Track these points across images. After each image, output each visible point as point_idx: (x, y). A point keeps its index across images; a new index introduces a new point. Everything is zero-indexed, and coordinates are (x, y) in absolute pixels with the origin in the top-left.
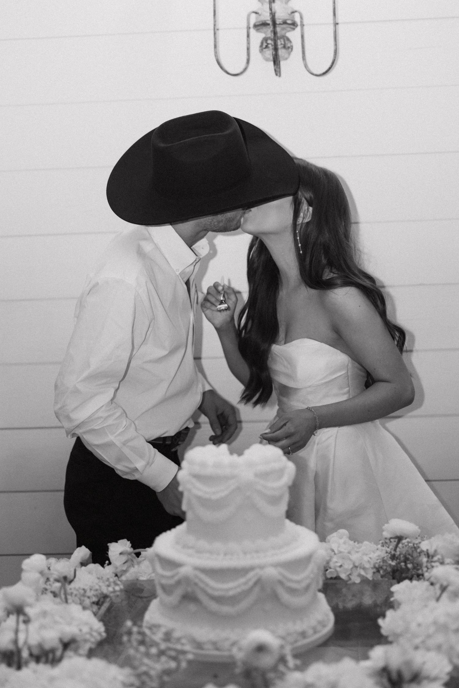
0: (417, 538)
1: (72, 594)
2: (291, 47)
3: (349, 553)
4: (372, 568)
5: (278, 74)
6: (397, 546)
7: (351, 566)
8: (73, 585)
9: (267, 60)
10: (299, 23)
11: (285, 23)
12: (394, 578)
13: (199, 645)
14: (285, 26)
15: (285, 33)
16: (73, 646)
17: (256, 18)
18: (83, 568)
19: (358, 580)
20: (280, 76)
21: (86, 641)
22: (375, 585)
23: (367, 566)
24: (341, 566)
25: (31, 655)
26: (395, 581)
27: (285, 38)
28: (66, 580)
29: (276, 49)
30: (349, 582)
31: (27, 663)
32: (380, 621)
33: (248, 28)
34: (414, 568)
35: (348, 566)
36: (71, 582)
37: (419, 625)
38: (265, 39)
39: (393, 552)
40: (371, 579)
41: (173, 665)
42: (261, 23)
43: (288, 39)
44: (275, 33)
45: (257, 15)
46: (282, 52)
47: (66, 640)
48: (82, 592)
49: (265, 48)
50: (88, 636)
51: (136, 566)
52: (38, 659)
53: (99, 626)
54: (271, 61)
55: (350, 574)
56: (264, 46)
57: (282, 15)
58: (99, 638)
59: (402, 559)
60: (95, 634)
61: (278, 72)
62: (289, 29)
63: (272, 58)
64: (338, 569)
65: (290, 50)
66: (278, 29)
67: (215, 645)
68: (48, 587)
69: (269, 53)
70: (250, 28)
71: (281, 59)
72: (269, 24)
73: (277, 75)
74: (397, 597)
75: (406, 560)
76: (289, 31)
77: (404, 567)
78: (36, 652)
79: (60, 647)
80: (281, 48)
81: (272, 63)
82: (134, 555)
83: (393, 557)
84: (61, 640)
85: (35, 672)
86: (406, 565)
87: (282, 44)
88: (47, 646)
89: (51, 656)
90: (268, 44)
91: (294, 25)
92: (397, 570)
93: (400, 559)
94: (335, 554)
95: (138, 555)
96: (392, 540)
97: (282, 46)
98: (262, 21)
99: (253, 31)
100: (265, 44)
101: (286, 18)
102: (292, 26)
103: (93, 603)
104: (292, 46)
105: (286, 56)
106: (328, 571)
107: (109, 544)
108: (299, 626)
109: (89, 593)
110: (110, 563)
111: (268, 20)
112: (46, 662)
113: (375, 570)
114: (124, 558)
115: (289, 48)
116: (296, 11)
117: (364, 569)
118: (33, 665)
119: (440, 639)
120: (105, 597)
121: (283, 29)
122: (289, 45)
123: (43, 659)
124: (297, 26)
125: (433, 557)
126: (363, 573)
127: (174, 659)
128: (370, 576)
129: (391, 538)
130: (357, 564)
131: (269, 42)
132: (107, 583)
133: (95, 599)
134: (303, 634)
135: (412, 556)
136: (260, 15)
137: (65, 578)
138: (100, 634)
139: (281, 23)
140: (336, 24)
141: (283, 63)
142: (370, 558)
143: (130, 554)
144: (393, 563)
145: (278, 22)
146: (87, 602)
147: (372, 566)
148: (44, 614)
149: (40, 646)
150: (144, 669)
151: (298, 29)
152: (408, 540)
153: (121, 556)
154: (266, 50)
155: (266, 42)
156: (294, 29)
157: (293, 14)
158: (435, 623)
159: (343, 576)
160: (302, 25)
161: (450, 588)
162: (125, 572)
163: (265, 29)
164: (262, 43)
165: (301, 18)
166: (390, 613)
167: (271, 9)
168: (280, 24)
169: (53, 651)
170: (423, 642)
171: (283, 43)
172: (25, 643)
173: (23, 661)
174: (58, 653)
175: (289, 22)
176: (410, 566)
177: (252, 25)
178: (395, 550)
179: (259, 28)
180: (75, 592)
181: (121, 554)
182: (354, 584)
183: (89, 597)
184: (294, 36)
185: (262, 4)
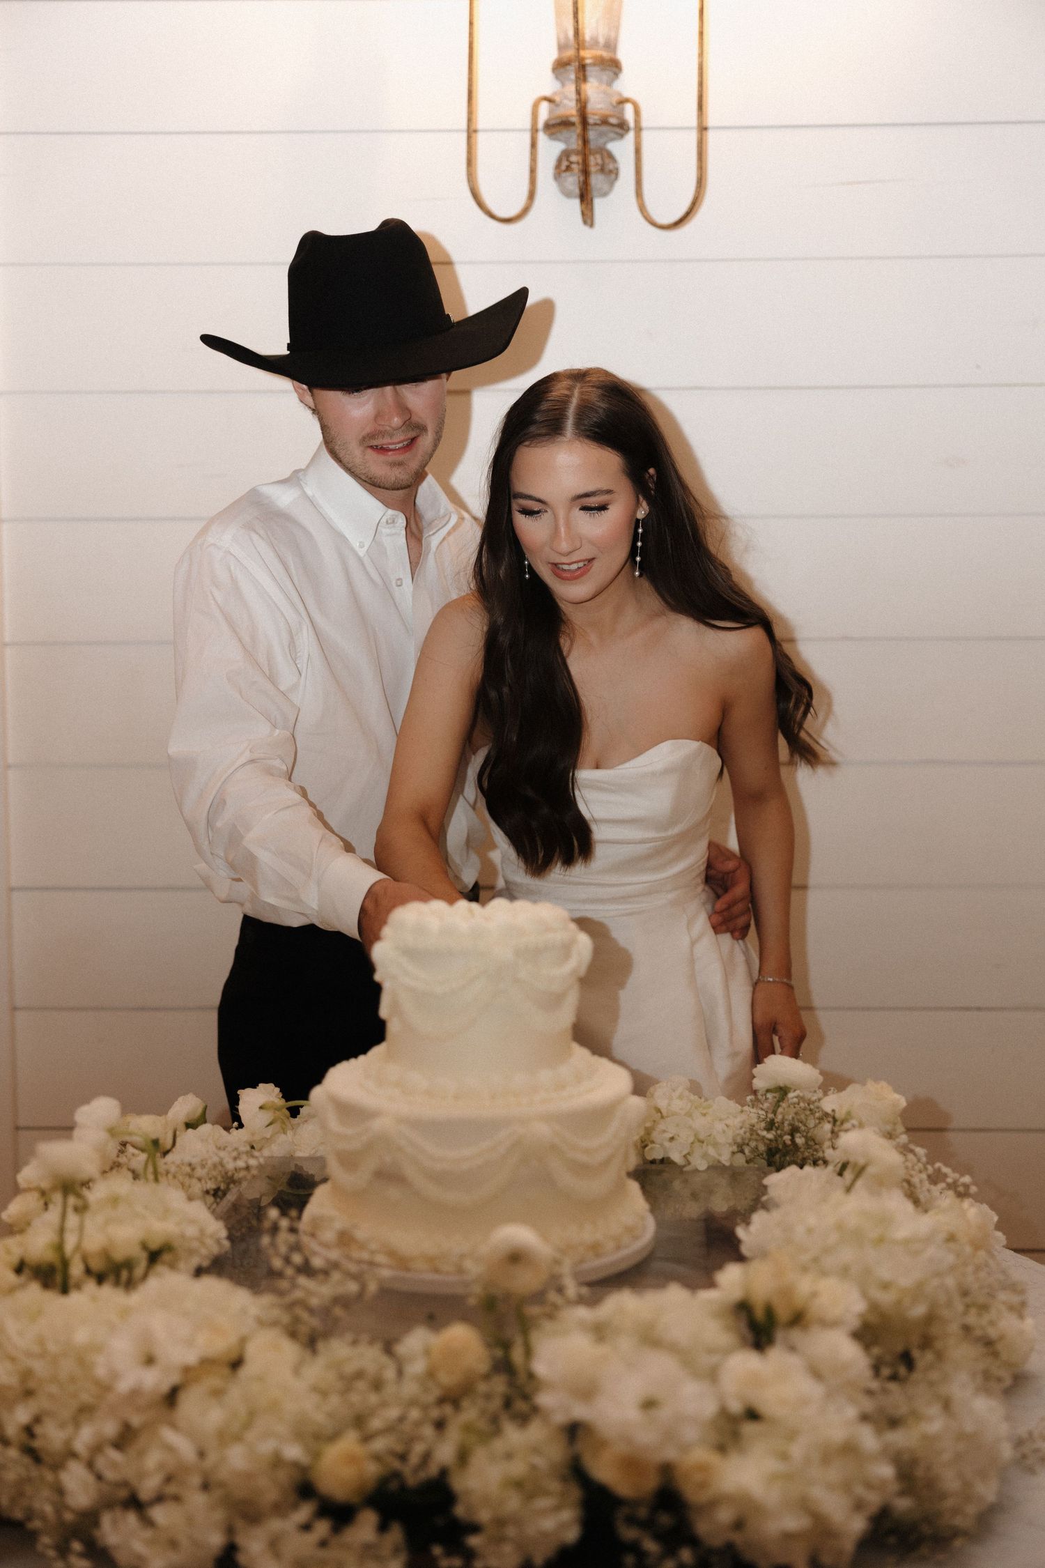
0: (815, 1092)
1: (168, 1173)
2: (615, 172)
3: (689, 1114)
4: (730, 1144)
5: (589, 221)
6: (777, 1105)
7: (691, 1139)
8: (169, 1157)
9: (568, 194)
10: (632, 124)
11: (605, 122)
12: (770, 1164)
13: (402, 1262)
14: (604, 128)
15: (605, 143)
16: (166, 1257)
17: (551, 112)
18: (190, 1130)
19: (702, 1165)
20: (592, 225)
21: (191, 1252)
22: (734, 1175)
23: (721, 1139)
24: (672, 1139)
25: (88, 1271)
26: (773, 1168)
27: (605, 154)
28: (157, 1148)
29: (586, 172)
30: (687, 1169)
31: (78, 1287)
32: (740, 1232)
33: (534, 131)
34: (808, 1146)
35: (685, 1137)
36: (166, 1153)
37: (810, 1231)
38: (566, 154)
39: (771, 1116)
40: (727, 1164)
41: (353, 1287)
42: (558, 121)
43: (611, 156)
44: (585, 141)
45: (552, 105)
46: (596, 180)
47: (154, 1246)
48: (188, 1169)
49: (565, 171)
50: (195, 1244)
51: (290, 1133)
52: (100, 1279)
53: (217, 1229)
54: (575, 197)
55: (689, 1154)
56: (563, 167)
57: (599, 106)
58: (215, 1250)
59: (787, 1128)
60: (209, 1242)
61: (588, 217)
62: (612, 135)
63: (577, 191)
64: (667, 1144)
65: (613, 176)
66: (592, 134)
67: (433, 1262)
68: (123, 1159)
69: (572, 181)
70: (537, 131)
71: (595, 193)
72: (573, 124)
73: (585, 222)
74: (773, 1193)
75: (794, 1131)
76: (612, 140)
77: (789, 1142)
78: (96, 1265)
79: (143, 1258)
80: (596, 172)
81: (577, 202)
82: (287, 1113)
83: (771, 1125)
84: (144, 1246)
85: (94, 1299)
86: (793, 1140)
87: (597, 164)
88: (119, 1255)
89: (124, 1274)
90: (571, 163)
91: (622, 127)
92: (778, 1150)
93: (782, 1130)
94: (662, 1117)
95: (294, 1112)
96: (769, 1095)
97: (599, 167)
98: (559, 117)
99: (542, 138)
100: (565, 164)
101: (607, 113)
102: (618, 130)
103: (207, 1192)
104: (617, 169)
105: (606, 187)
106: (647, 1149)
107: (239, 1092)
108: (588, 1235)
109: (200, 1172)
110: (241, 1126)
111: (572, 116)
112: (117, 1283)
113: (735, 1148)
114: (267, 1117)
115: (611, 172)
116: (628, 100)
117: (715, 1145)
118: (90, 1286)
119: (847, 1255)
120: (231, 1180)
121: (601, 135)
122: (611, 166)
123: (112, 1278)
124: (628, 130)
125: (842, 1123)
126: (712, 1151)
127: (357, 1277)
128: (725, 1159)
129: (768, 1091)
130: (702, 1137)
131: (574, 158)
132: (235, 1154)
133: (211, 1185)
134: (595, 1248)
135: (805, 1125)
136: (557, 105)
137: (156, 1142)
138: (218, 1242)
139: (598, 122)
140: (703, 129)
141: (598, 203)
142: (727, 1126)
143: (278, 1109)
144: (770, 1136)
145: (591, 120)
146: (197, 1188)
147: (730, 1141)
148: (114, 1201)
149: (105, 1254)
150: (298, 1294)
151: (631, 136)
152: (797, 1092)
153: (262, 1111)
154: (568, 174)
155: (568, 160)
156: (622, 136)
157: (621, 106)
158: (839, 1227)
159: (676, 1157)
160: (638, 129)
161: (871, 1170)
162: (268, 1141)
163: (565, 133)
164: (559, 161)
165: (637, 112)
166: (758, 1218)
167: (578, 92)
168: (596, 124)
169: (128, 1264)
170: (816, 1260)
171: (599, 161)
172: (78, 1247)
173: (72, 1282)
174: (139, 1271)
175: (613, 121)
176: (800, 1140)
177: (541, 125)
178: (775, 1112)
179: (554, 130)
180: (173, 1169)
181: (261, 1108)
182: (696, 1171)
183: (200, 1179)
184: (622, 149)
185: (563, 85)
